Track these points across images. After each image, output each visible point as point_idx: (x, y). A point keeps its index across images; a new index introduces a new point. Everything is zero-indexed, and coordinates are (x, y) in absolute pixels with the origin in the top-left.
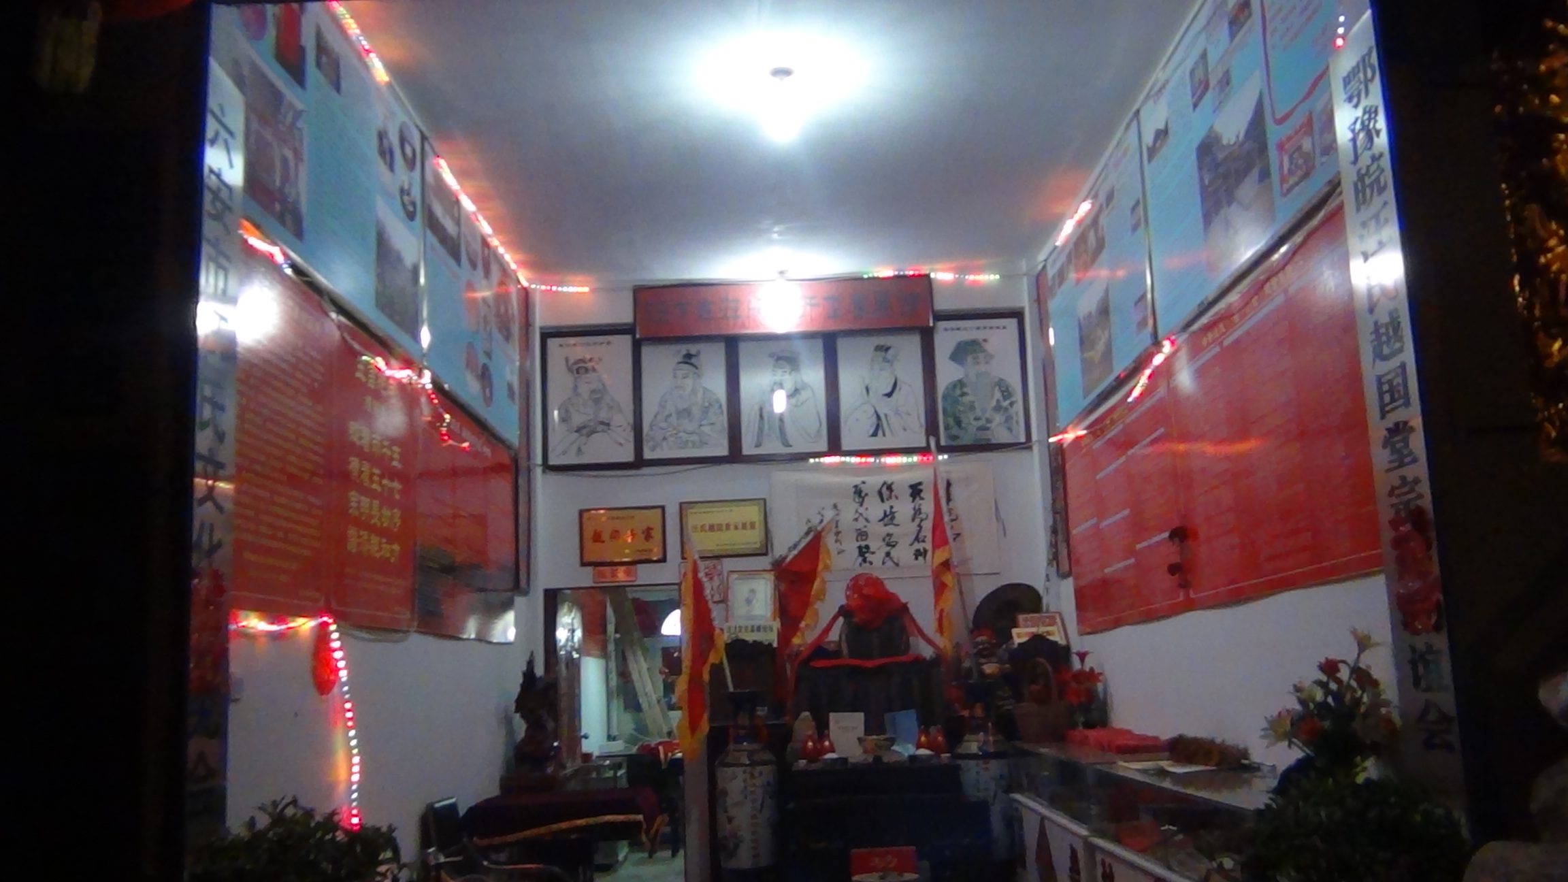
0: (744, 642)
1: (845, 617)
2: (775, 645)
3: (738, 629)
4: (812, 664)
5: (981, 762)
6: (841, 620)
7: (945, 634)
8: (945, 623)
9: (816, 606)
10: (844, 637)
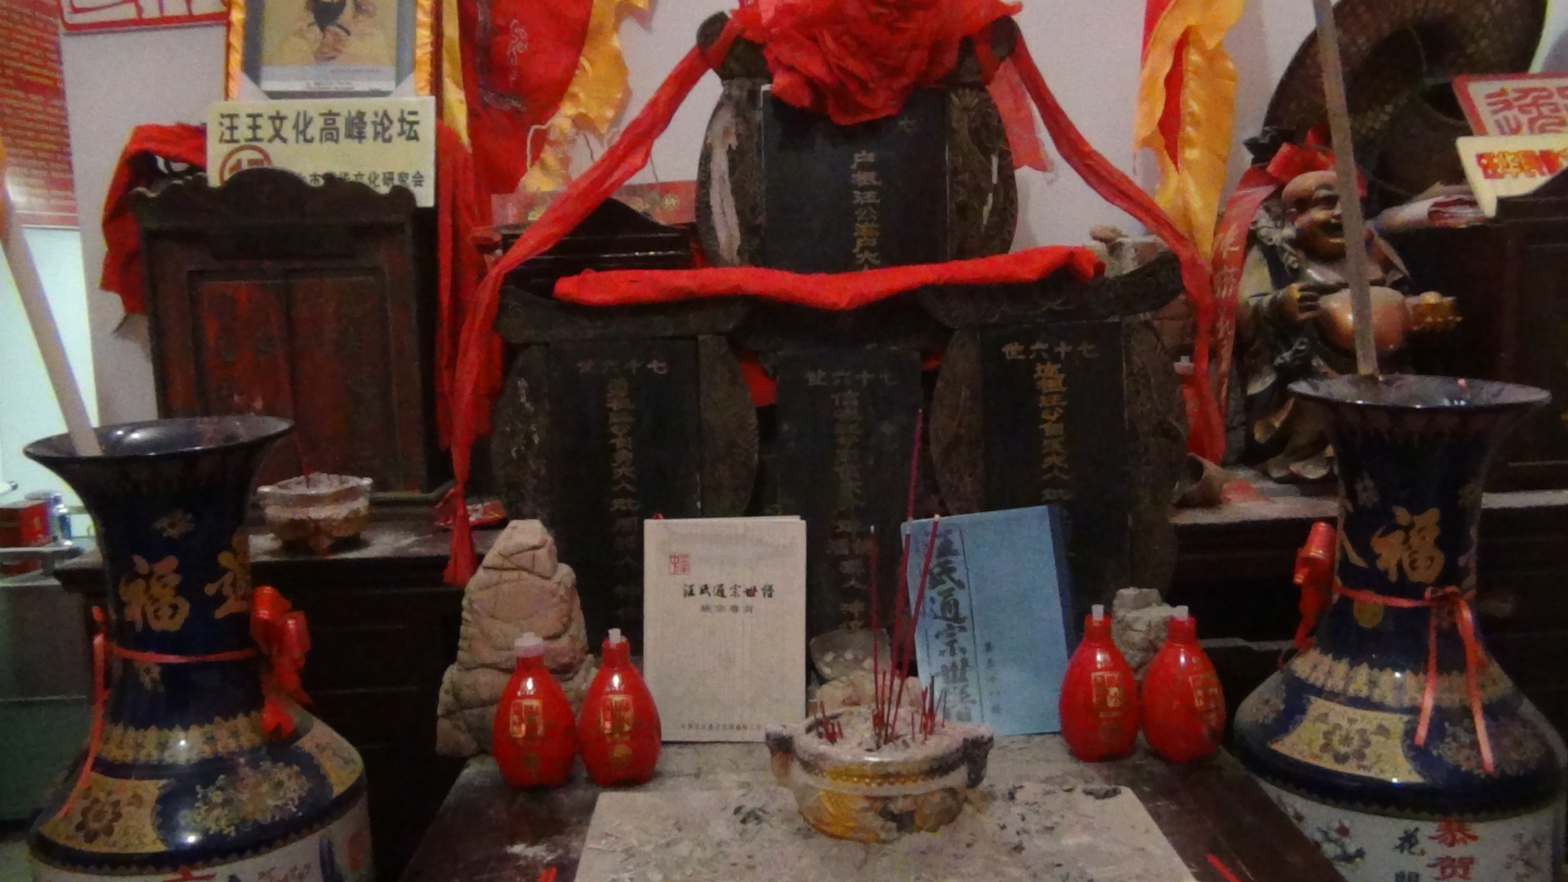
0: (286, 181)
1: (725, 75)
2: (425, 197)
3: (266, 131)
4: (566, 287)
5: (1427, 829)
6: (710, 87)
7: (1191, 154)
8: (1193, 103)
9: (616, 42)
10: (720, 163)
